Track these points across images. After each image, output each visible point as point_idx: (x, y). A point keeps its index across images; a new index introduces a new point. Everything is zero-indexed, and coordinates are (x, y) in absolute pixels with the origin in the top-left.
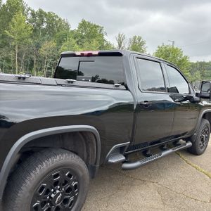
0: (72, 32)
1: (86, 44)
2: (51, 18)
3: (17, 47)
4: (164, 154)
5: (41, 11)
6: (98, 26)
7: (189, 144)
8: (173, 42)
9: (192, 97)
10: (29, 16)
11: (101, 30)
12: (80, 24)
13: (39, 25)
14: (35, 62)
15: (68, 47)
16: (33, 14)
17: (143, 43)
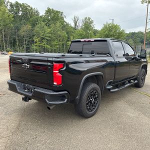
0: (41, 17)
1: (52, 26)
2: (25, 8)
3: (3, 30)
4: (126, 86)
5: (17, 3)
6: (59, 12)
7: (136, 81)
8: (113, 20)
9: (136, 58)
10: (9, 7)
11: (61, 14)
12: (46, 11)
13: (16, 13)
14: (17, 40)
15: (40, 28)
16: (11, 6)
17: (92, 22)
